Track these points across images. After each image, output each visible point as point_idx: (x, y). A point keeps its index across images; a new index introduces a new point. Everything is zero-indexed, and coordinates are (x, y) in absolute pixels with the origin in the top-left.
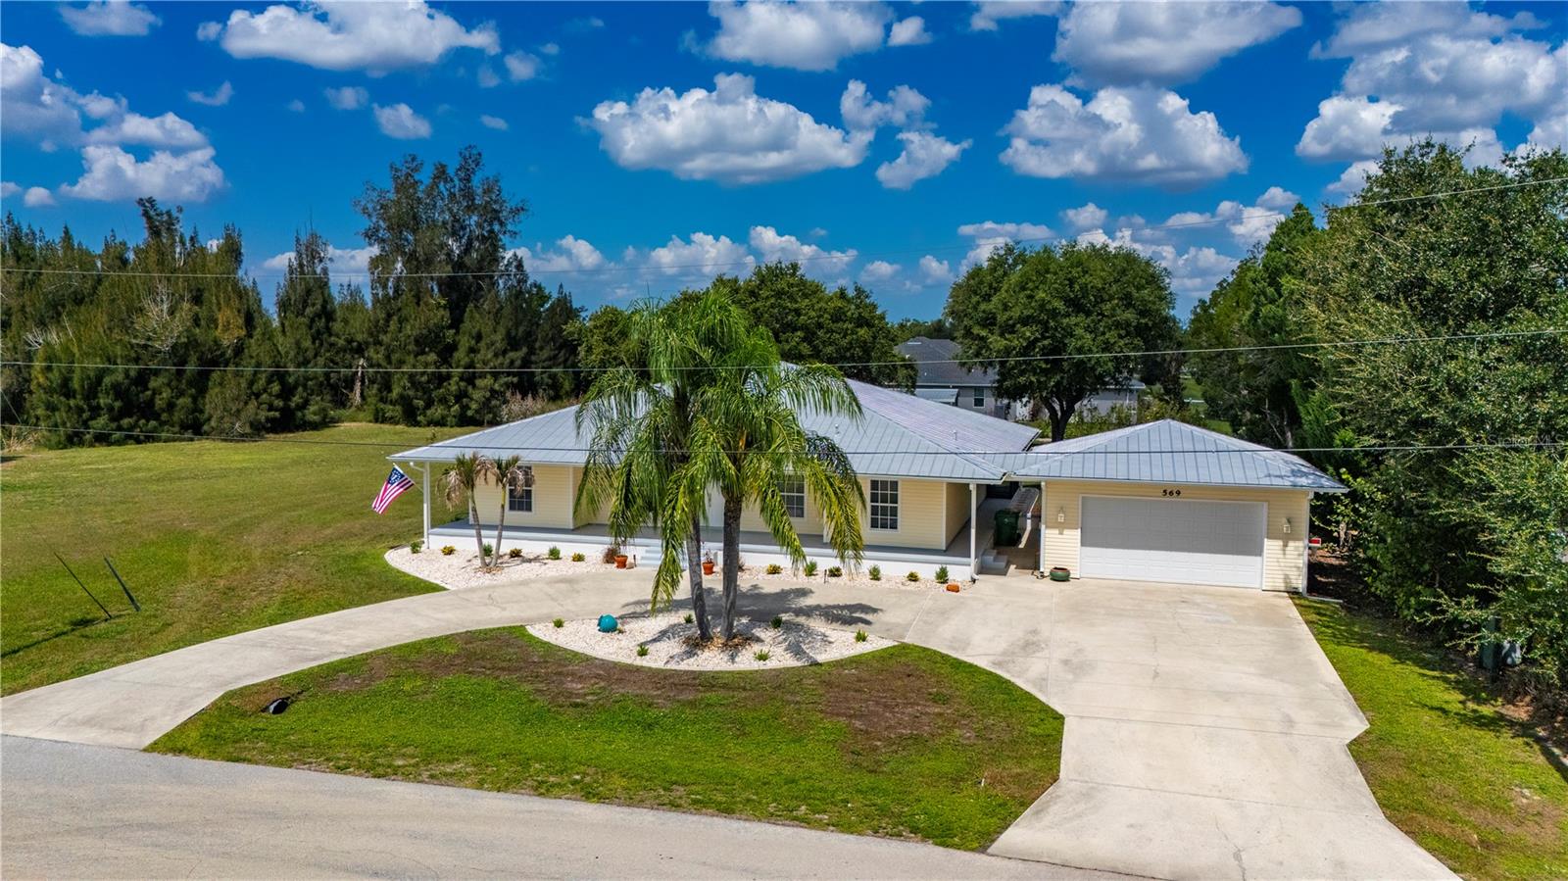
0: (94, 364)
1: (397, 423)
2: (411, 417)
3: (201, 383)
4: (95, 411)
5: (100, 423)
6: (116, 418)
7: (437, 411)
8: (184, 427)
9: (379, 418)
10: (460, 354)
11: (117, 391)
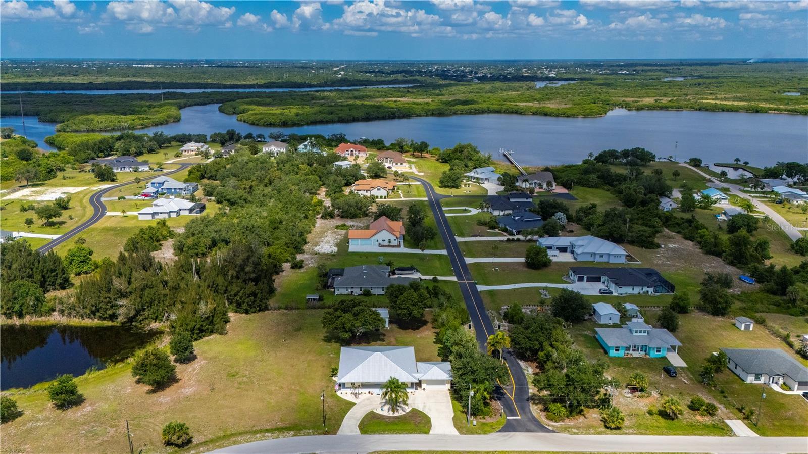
0: (194, 324)
1: (242, 313)
2: (247, 312)
3: (212, 322)
4: (193, 334)
5: (195, 336)
6: (198, 334)
7: (253, 310)
8: (210, 332)
9: (236, 312)
10: (259, 296)
11: (199, 329)
